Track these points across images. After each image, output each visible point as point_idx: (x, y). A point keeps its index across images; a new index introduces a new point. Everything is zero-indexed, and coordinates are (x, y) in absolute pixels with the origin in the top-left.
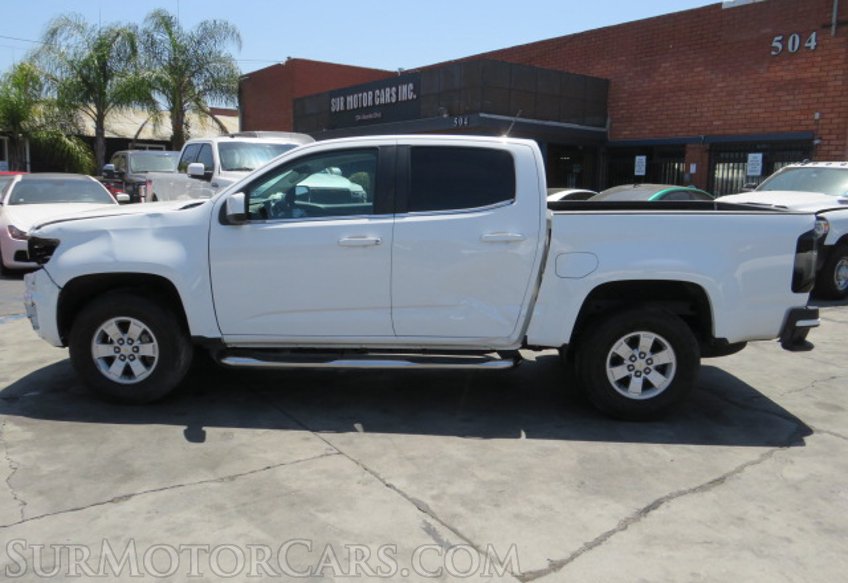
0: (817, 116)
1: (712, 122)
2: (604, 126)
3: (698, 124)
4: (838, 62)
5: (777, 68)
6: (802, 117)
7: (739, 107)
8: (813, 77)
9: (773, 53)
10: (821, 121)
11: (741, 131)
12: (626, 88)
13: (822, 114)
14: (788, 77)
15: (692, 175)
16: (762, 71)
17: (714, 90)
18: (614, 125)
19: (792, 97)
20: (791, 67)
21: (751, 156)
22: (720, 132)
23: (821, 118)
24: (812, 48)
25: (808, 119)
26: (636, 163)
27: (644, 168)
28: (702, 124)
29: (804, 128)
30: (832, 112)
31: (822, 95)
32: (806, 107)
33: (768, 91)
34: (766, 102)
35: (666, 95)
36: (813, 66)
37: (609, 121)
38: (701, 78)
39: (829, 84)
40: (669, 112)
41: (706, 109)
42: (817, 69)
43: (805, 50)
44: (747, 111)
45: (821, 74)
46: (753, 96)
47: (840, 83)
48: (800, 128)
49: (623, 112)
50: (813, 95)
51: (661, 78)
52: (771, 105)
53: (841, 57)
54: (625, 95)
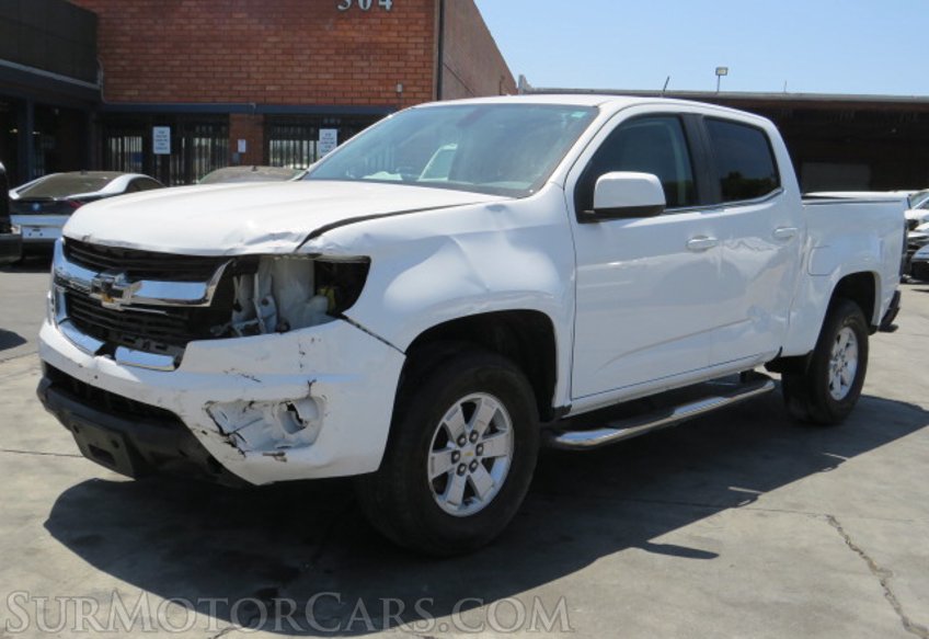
0: (399, 88)
1: (265, 86)
2: (93, 80)
3: (245, 88)
4: (417, 28)
5: (346, 27)
6: (381, 89)
7: (300, 70)
8: (390, 43)
9: (340, 7)
10: (403, 95)
11: (304, 100)
12: (128, 28)
13: (404, 87)
14: (361, 38)
15: (241, 154)
16: (327, 27)
17: (265, 45)
18: (111, 81)
19: (366, 64)
20: (364, 28)
21: (323, 132)
22: (278, 100)
23: (404, 91)
24: (388, 8)
25: (387, 91)
26: (155, 138)
27: (168, 145)
28: (251, 88)
29: (384, 101)
30: (415, 85)
31: (401, 64)
32: (384, 76)
33: (337, 53)
34: (335, 67)
35: (193, 45)
36: (389, 30)
37: (101, 75)
38: (244, 27)
39: (410, 52)
40: (200, 69)
41: (254, 69)
42: (395, 34)
43: (378, 9)
44: (312, 76)
45: (398, 40)
46: (317, 58)
47: (421, 52)
48: (380, 101)
49: (123, 63)
50: (391, 64)
51: (182, 21)
52: (341, 70)
53: (420, 22)
54: (123, 39)
